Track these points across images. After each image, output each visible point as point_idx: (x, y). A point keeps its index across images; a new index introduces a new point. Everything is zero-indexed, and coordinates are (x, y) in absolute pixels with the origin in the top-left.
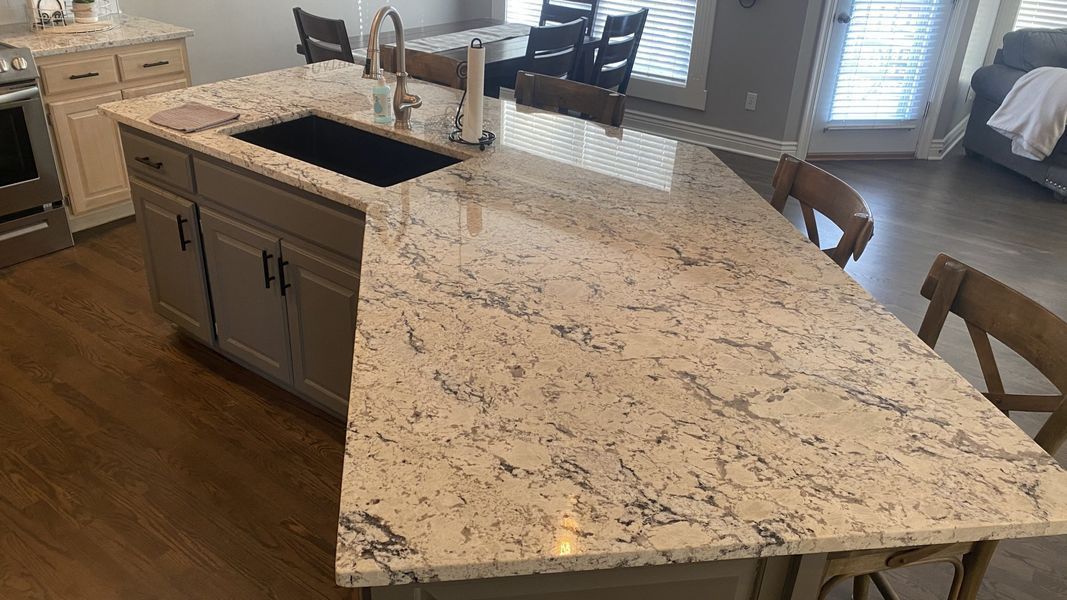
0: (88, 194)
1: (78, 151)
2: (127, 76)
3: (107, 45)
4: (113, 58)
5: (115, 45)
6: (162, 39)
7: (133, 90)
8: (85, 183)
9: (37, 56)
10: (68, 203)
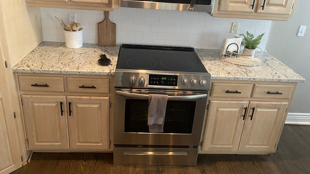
0: (212, 143)
1: (215, 125)
2: (255, 95)
3: (252, 80)
4: (252, 85)
5: (256, 80)
6: (284, 81)
7: (256, 103)
8: (213, 138)
9: (214, 78)
10: (202, 145)
